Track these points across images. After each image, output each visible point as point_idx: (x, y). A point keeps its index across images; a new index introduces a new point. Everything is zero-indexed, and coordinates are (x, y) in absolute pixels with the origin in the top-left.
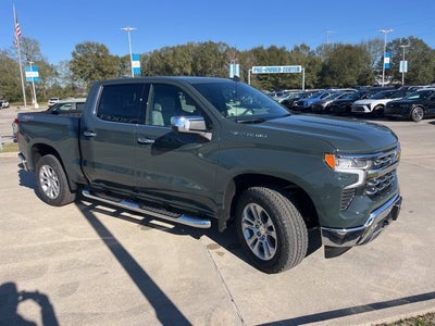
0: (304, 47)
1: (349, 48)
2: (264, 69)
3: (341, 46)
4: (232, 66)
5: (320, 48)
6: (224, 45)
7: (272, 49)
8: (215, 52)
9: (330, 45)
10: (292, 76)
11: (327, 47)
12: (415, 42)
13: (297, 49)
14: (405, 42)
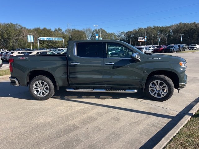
0: (59, 29)
1: (78, 31)
2: (45, 39)
3: (75, 30)
4: (29, 36)
5: (66, 31)
6: (19, 25)
7: (45, 29)
8: (14, 29)
9: (71, 30)
10: (56, 42)
11: (70, 30)
12: (103, 31)
13: (56, 30)
14: (99, 30)
